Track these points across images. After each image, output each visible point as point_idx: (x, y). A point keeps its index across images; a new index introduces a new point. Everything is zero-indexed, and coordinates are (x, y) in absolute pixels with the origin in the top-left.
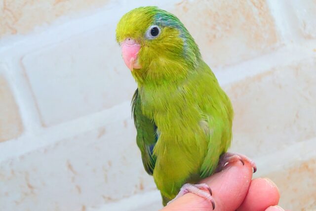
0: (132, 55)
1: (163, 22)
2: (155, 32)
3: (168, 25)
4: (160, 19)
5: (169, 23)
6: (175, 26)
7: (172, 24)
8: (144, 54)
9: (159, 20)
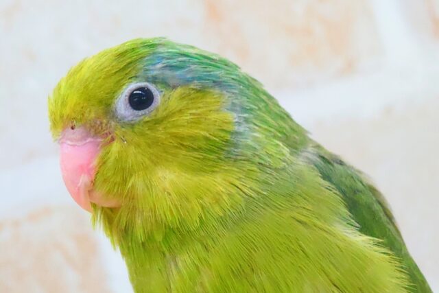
0: (82, 169)
1: (168, 73)
2: (141, 100)
3: (188, 81)
4: (159, 66)
5: (189, 76)
6: (211, 84)
7: (200, 79)
8: (110, 163)
9: (156, 70)
